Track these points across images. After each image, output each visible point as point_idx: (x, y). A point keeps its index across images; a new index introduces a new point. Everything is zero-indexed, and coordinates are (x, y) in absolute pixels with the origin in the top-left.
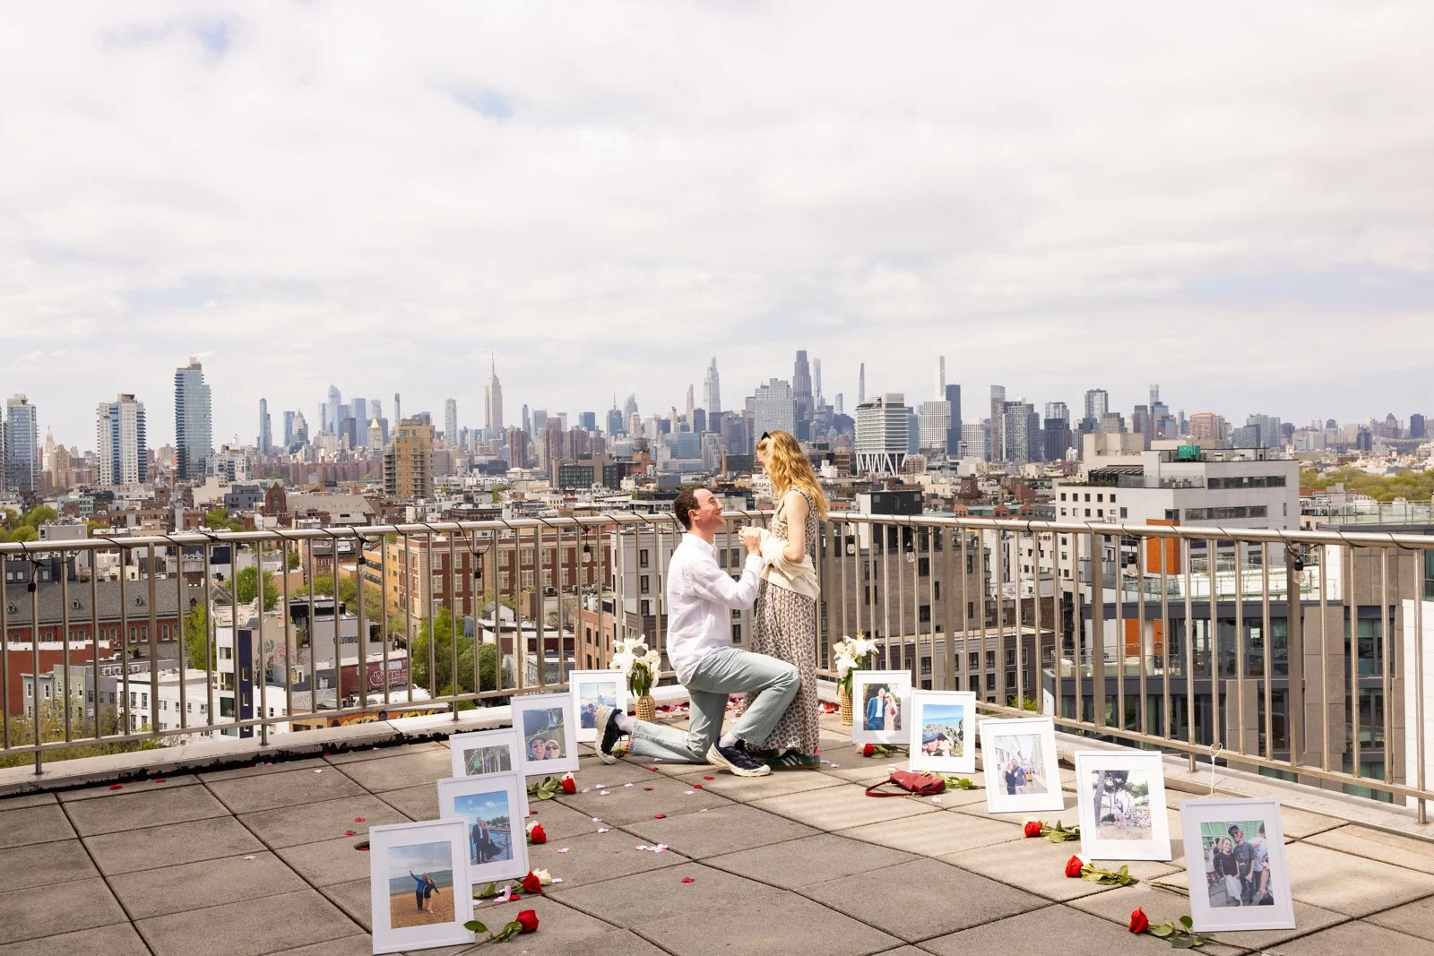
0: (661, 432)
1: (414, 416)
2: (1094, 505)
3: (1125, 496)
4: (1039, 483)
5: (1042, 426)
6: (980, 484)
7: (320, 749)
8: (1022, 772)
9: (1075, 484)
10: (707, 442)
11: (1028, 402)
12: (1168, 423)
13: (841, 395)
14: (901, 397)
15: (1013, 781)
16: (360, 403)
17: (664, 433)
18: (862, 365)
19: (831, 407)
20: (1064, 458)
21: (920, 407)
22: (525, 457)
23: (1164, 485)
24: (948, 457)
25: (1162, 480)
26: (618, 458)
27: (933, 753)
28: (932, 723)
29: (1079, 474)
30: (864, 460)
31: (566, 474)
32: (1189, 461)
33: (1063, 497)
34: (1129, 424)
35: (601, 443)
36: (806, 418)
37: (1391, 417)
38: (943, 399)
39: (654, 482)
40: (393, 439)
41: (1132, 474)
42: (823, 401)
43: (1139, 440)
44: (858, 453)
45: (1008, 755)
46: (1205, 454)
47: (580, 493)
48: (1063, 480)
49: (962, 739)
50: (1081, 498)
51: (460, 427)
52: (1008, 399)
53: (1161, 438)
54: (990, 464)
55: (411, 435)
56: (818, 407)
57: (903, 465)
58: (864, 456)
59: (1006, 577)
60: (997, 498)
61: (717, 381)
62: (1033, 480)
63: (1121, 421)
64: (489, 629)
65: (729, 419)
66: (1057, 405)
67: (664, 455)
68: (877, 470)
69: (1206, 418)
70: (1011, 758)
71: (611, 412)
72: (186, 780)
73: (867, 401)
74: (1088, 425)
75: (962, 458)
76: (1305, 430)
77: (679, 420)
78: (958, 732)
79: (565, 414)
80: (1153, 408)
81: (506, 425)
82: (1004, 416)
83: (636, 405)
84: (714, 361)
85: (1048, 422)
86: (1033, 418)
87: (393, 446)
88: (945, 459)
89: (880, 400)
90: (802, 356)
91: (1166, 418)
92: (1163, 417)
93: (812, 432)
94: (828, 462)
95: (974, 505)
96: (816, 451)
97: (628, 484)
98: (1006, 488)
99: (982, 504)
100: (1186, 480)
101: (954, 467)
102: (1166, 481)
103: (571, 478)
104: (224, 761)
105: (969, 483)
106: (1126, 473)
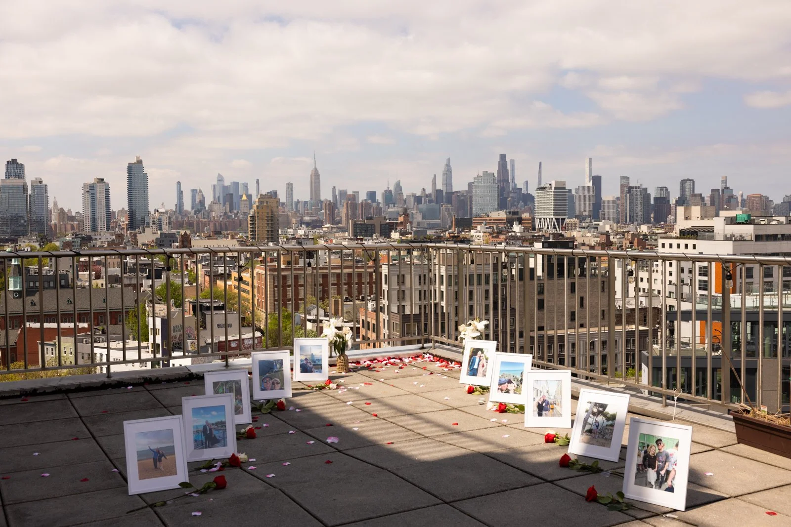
0: (416, 203)
1: (268, 193)
2: (682, 251)
3: (702, 245)
4: (649, 237)
5: (652, 202)
6: (611, 237)
7: (143, 381)
8: (548, 403)
9: (671, 238)
10: (444, 210)
11: (644, 186)
12: (732, 200)
13: (527, 182)
14: (564, 183)
15: (542, 409)
16: (236, 184)
17: (418, 204)
18: (540, 163)
19: (521, 189)
20: (665, 222)
21: (576, 189)
22: (333, 218)
23: (726, 239)
25: (726, 236)
26: (390, 219)
27: (504, 391)
28: (505, 373)
29: (674, 232)
30: (540, 222)
31: (358, 229)
32: (743, 223)
33: (663, 246)
35: (379, 210)
36: (505, 195)
38: (591, 184)
39: (411, 233)
40: (255, 207)
41: (708, 232)
42: (516, 185)
43: (712, 210)
44: (536, 217)
45: (541, 392)
46: (754, 219)
47: (366, 240)
48: (663, 235)
49: (521, 384)
50: (675, 246)
51: (295, 200)
52: (631, 184)
53: (726, 209)
54: (619, 225)
55: (265, 204)
56: (513, 189)
57: (564, 225)
58: (540, 219)
59: (625, 295)
60: (622, 246)
61: (451, 172)
62: (646, 235)
63: (703, 199)
64: (310, 320)
65: (458, 196)
66: (662, 188)
67: (418, 217)
68: (548, 228)
69: (757, 197)
70: (542, 394)
71: (386, 191)
72: (60, 396)
73: (543, 185)
74: (681, 202)
75: (601, 221)
77: (427, 196)
78: (520, 379)
79: (358, 192)
80: (723, 190)
81: (322, 199)
82: (628, 195)
83: (401, 187)
84: (449, 160)
85: (655, 199)
86: (647, 197)
87: (255, 211)
88: (591, 222)
89: (551, 185)
90: (503, 157)
91: (731, 197)
92: (729, 197)
93: (509, 205)
94: (518, 222)
96: (510, 216)
97: (395, 235)
98: (628, 240)
99: (613, 249)
100: (741, 236)
101: (596, 227)
102: (728, 236)
103: (362, 230)
104: (83, 386)
105: (605, 236)
106: (704, 231)
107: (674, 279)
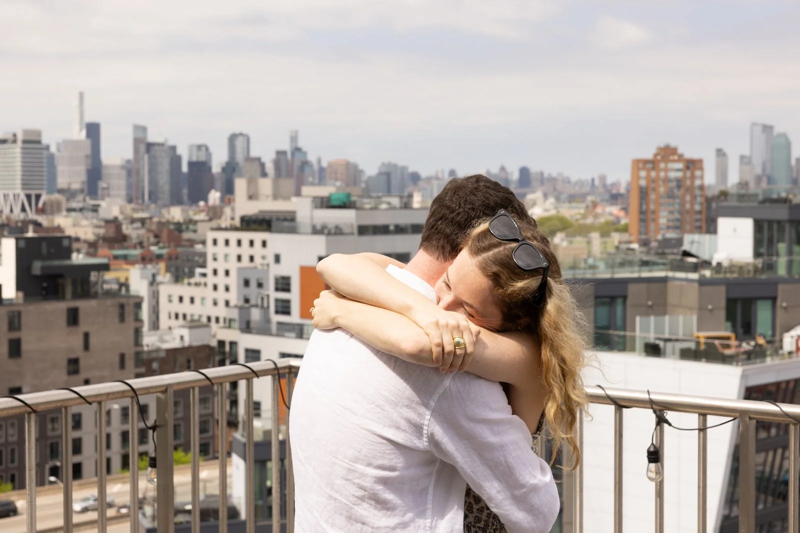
2: (246, 251)
3: (277, 241)
4: (184, 227)
6: (124, 227)
9: (226, 229)
11: (171, 143)
12: (307, 169)
14: (38, 133)
20: (206, 200)
21: (58, 144)
23: (316, 231)
24: (88, 199)
25: (314, 227)
29: (223, 218)
32: (340, 207)
33: (215, 242)
34: (270, 168)
37: (503, 169)
38: (84, 134)
41: (285, 220)
43: (286, 186)
46: (355, 201)
48: (210, 225)
50: (233, 243)
52: (151, 139)
53: (312, 184)
54: (133, 206)
57: (40, 205)
59: (155, 326)
60: (142, 242)
62: (179, 223)
63: (262, 165)
66: (199, 147)
68: (11, 211)
69: (342, 164)
74: (231, 169)
75: (103, 199)
76: (429, 179)
80: (293, 154)
82: (146, 157)
85: (191, 164)
86: (176, 160)
88: (84, 200)
89: (15, 135)
91: (305, 164)
92: (302, 163)
95: (119, 248)
98: (151, 231)
99: (127, 248)
100: (337, 227)
101: (95, 209)
102: (319, 227)
105: (113, 225)
106: (278, 219)
107: (234, 297)
